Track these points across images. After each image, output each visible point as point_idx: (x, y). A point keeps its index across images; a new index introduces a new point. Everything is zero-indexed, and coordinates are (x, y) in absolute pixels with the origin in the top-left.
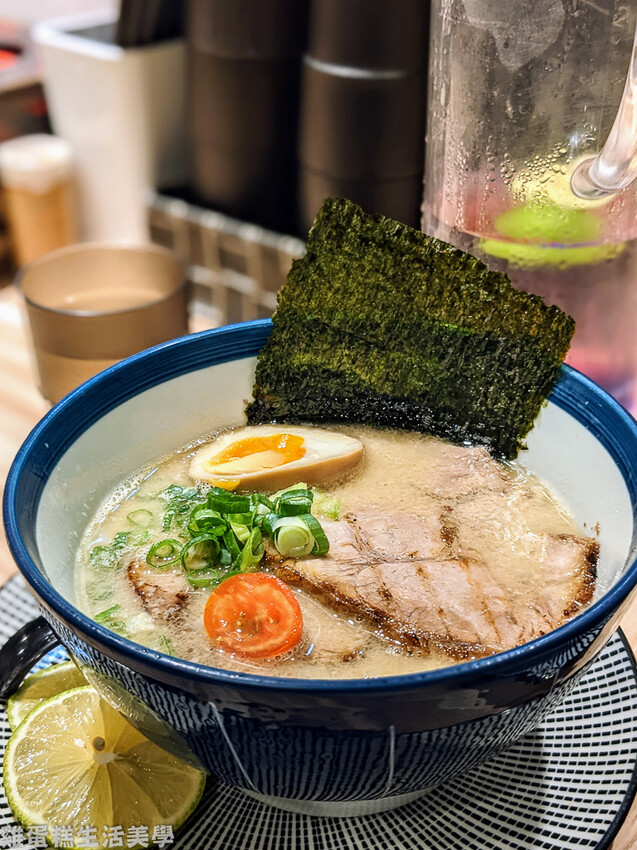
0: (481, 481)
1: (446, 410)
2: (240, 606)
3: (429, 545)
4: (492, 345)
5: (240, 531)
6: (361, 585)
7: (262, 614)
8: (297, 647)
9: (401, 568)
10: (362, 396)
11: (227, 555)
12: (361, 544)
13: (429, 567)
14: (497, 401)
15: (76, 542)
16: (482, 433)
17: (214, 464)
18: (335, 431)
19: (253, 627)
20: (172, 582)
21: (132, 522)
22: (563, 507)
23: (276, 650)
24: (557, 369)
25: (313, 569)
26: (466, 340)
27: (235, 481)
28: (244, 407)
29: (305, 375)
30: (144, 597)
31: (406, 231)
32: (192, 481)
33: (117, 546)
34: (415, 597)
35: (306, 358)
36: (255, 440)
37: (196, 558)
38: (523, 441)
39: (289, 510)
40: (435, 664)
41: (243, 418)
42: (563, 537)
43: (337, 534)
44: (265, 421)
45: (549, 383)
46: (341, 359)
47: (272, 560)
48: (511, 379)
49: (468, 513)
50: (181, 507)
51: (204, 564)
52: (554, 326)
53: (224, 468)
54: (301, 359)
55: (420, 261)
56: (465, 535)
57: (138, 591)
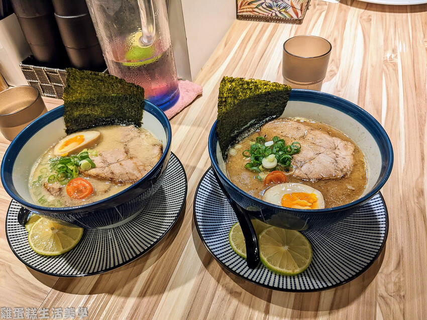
0: (133, 135)
1: (120, 117)
2: (75, 187)
3: (122, 156)
4: (126, 98)
5: (71, 167)
6: (105, 172)
7: (81, 188)
8: (93, 192)
9: (115, 165)
10: (96, 119)
11: (69, 175)
12: (104, 161)
13: (123, 163)
14: (132, 113)
15: (27, 182)
16: (131, 121)
17: (60, 149)
18: (92, 130)
19: (80, 191)
20: (57, 185)
21: (42, 172)
22: (155, 137)
23: (87, 195)
24: (144, 102)
25: (93, 172)
26: (119, 98)
27: (67, 153)
28: (65, 131)
29: (79, 117)
30: (50, 192)
31: (93, 73)
32: (55, 156)
33: (39, 180)
34: (120, 171)
35: (78, 113)
36: (70, 139)
37: (61, 177)
38: (142, 122)
39: (83, 158)
40: (128, 186)
41: (66, 134)
42: (155, 145)
43: (97, 161)
44: (71, 133)
45: (142, 106)
46: (88, 111)
47: (82, 172)
48: (133, 106)
49: (131, 145)
50: (54, 165)
51: (64, 178)
52: (139, 91)
53: (63, 150)
54: (76, 114)
55: (100, 80)
56: (131, 152)
57: (48, 190)
